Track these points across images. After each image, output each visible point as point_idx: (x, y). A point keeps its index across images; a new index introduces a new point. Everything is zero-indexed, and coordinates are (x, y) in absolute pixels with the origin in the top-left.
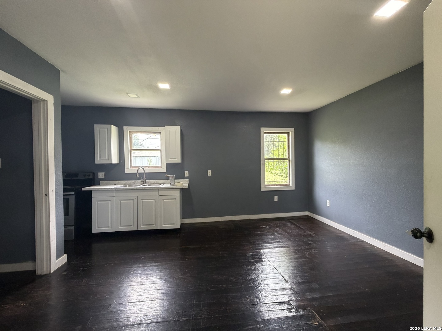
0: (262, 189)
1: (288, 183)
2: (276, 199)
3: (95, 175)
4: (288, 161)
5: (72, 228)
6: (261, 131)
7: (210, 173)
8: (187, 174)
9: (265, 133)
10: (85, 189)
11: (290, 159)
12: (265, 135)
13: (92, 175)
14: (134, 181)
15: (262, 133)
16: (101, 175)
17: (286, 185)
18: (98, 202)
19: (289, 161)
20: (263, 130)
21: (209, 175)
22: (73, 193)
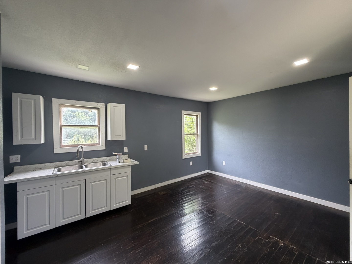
0: (184, 158)
1: (197, 151)
4: (197, 135)
6: (182, 113)
7: (146, 147)
8: (126, 149)
9: (185, 115)
12: (185, 116)
14: (67, 162)
15: (183, 115)
16: (16, 159)
17: (196, 153)
18: (28, 196)
20: (184, 112)
21: (145, 149)
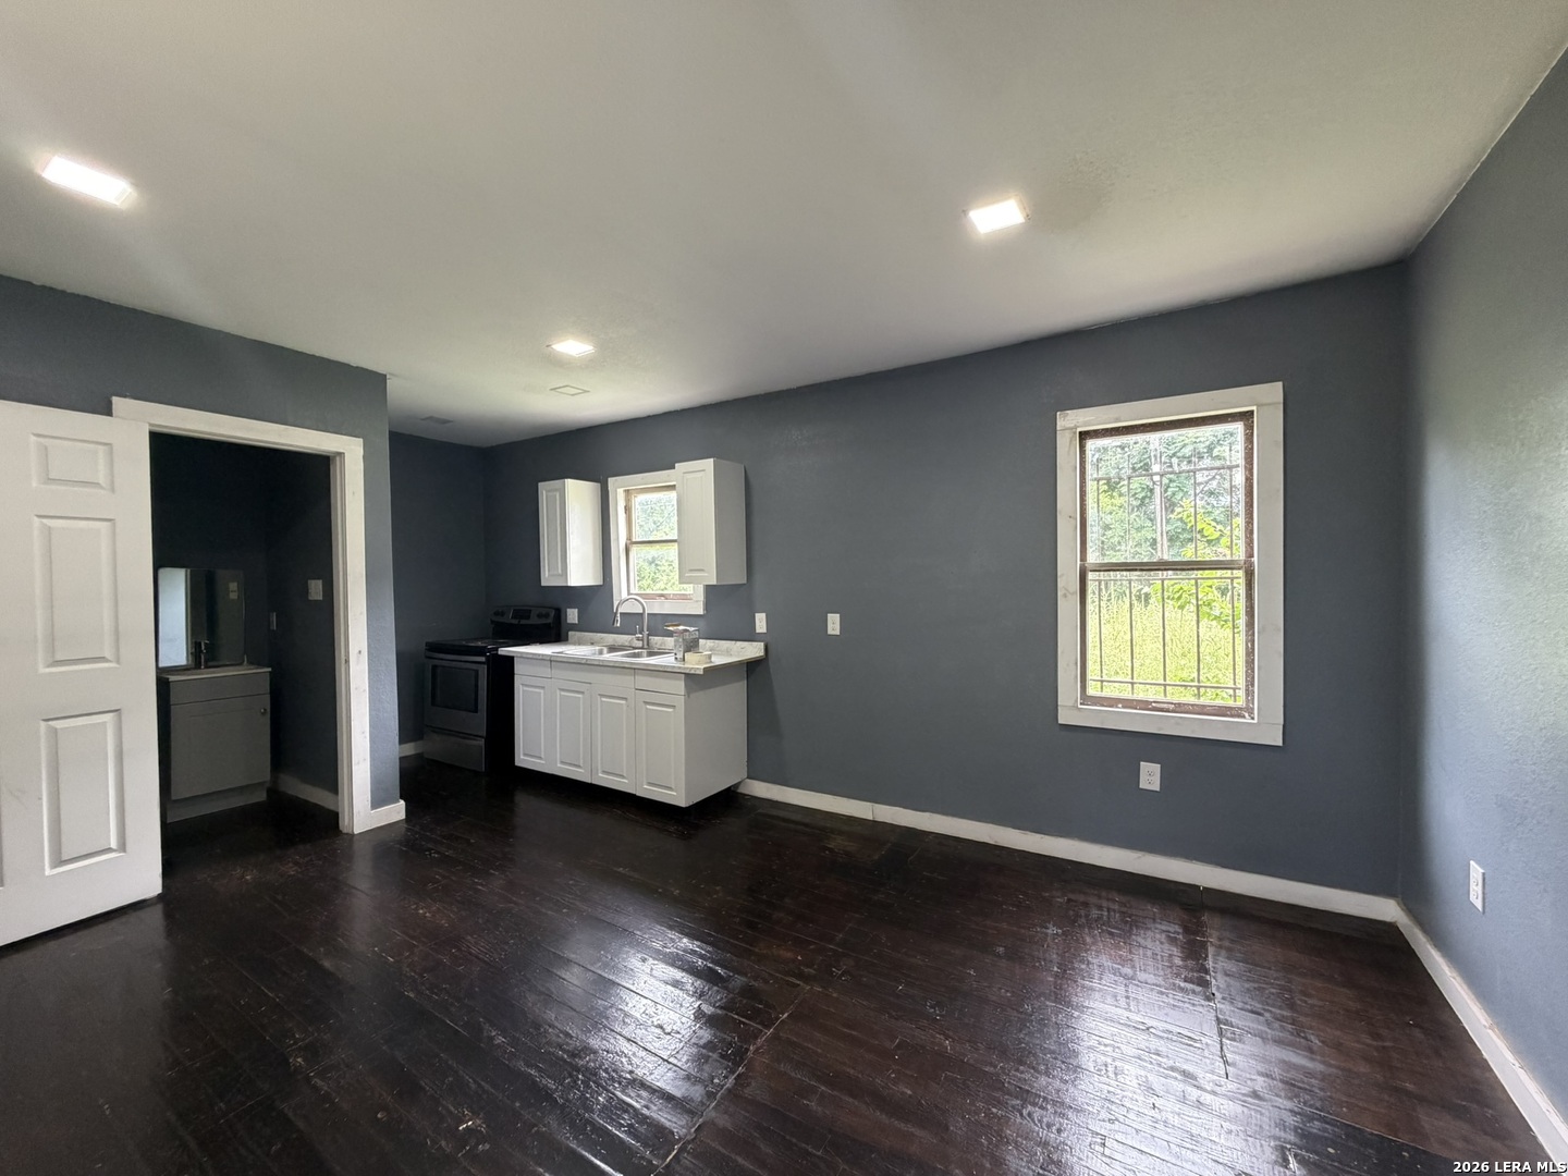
0: (1068, 718)
1: (1241, 702)
2: (1150, 776)
3: (559, 614)
4: (1240, 573)
5: (482, 742)
7: (834, 624)
8: (761, 623)
9: (1088, 434)
10: (505, 651)
11: (1252, 564)
13: (553, 613)
15: (1063, 439)
16: (572, 615)
18: (524, 688)
19: (1249, 575)
20: (1070, 421)
21: (830, 632)
22: (483, 659)
